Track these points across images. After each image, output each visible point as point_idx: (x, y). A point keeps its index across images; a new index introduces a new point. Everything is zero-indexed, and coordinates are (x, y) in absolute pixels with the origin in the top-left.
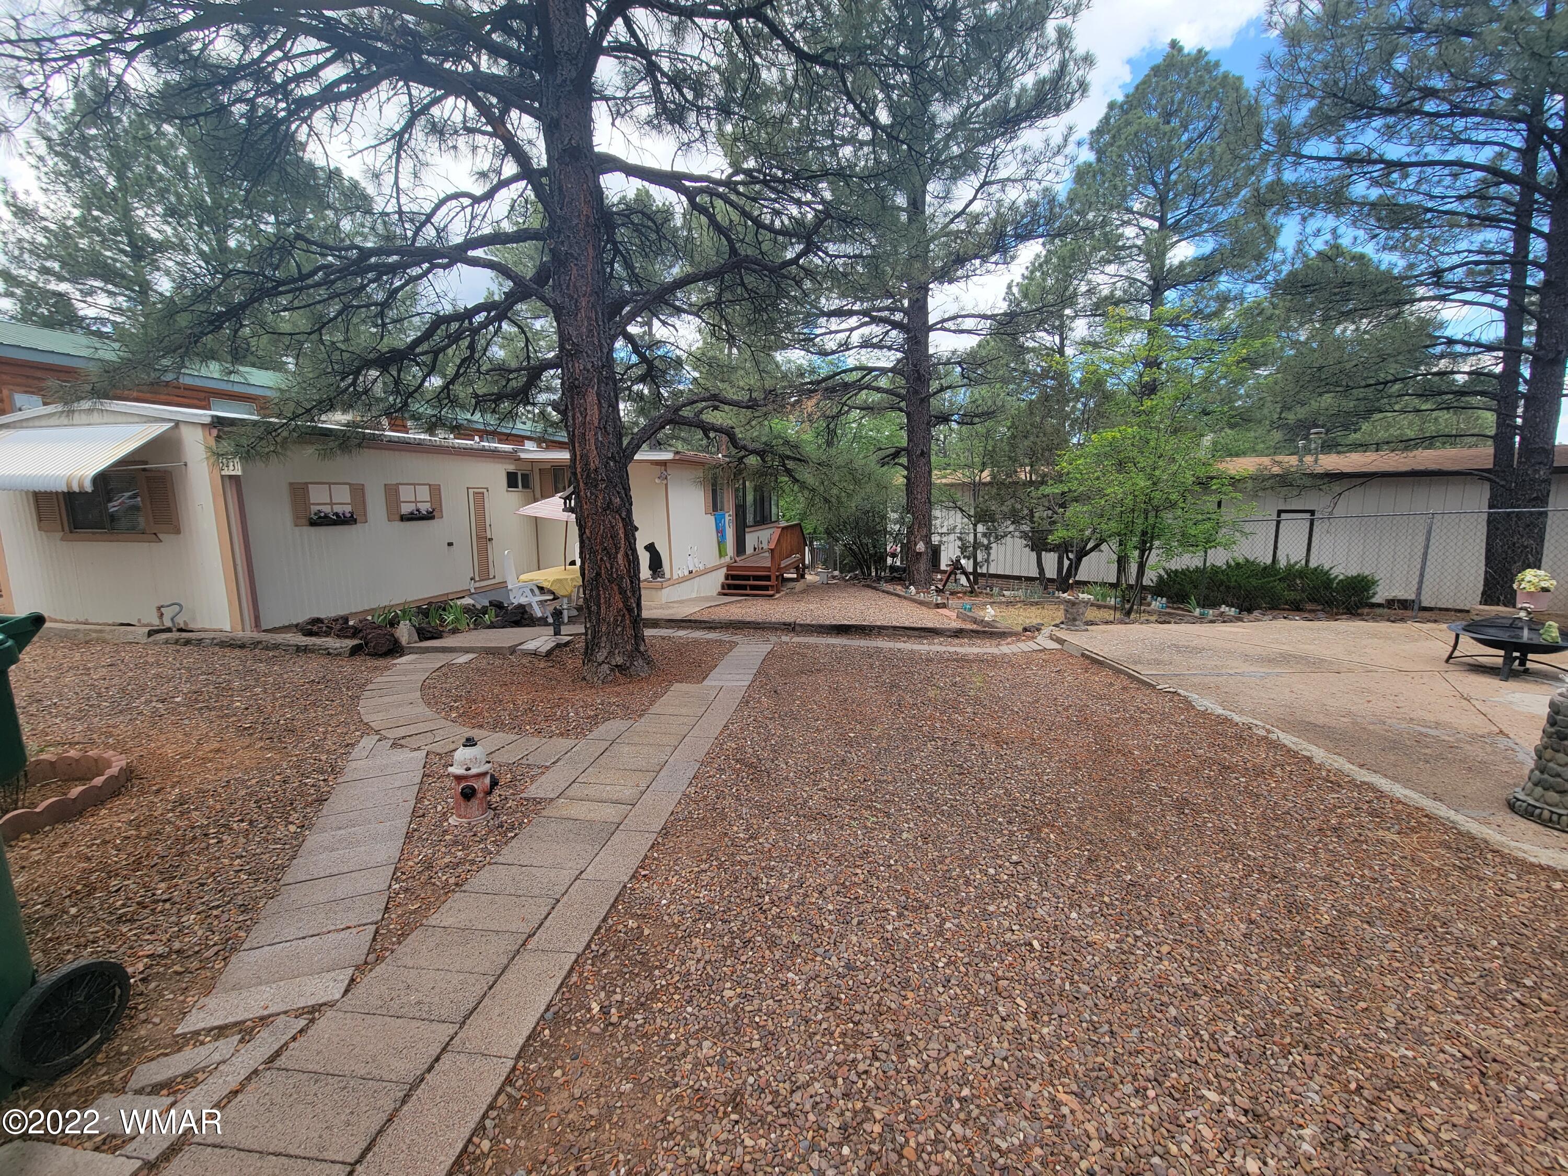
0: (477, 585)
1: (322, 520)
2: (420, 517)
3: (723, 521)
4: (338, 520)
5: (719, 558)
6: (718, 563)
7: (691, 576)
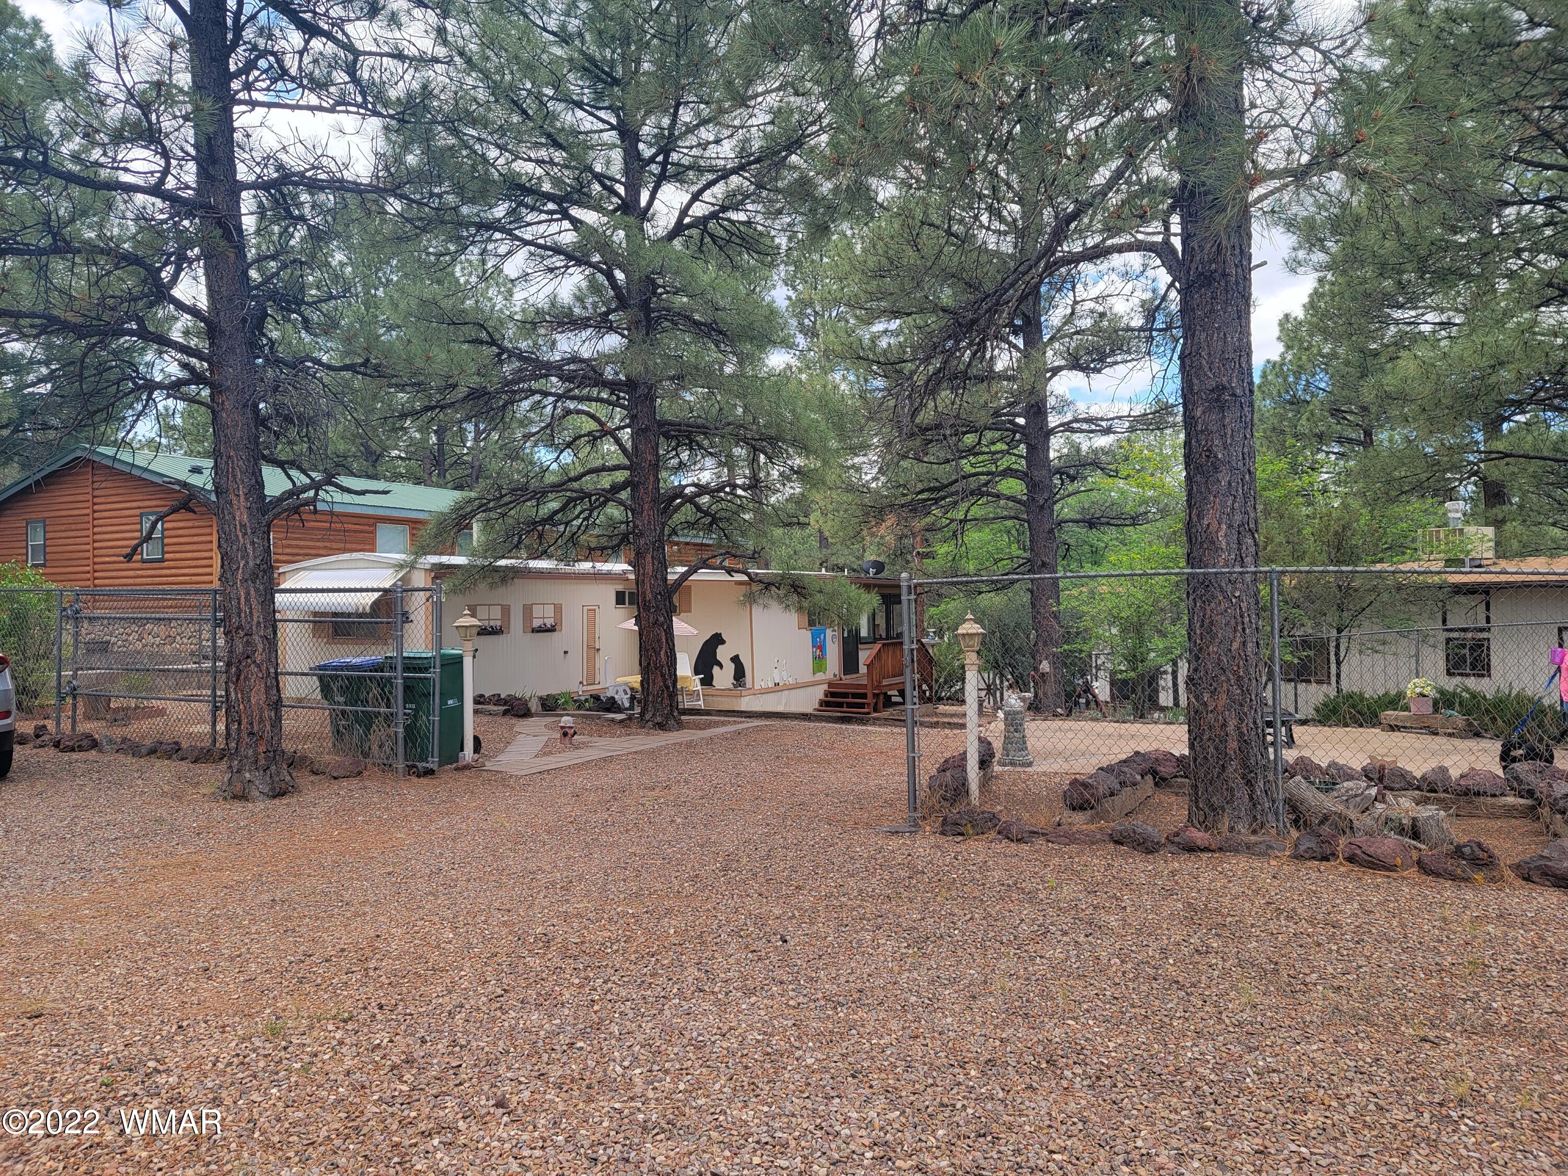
0: (585, 688)
1: (483, 631)
2: (545, 630)
3: (822, 637)
4: (493, 631)
5: (814, 674)
6: (813, 678)
7: (777, 688)
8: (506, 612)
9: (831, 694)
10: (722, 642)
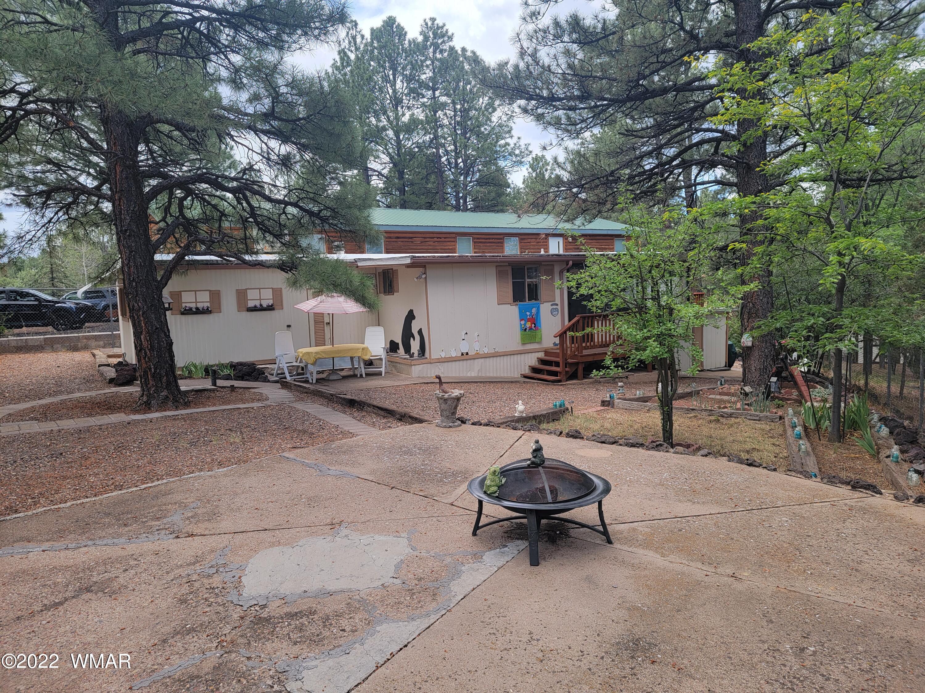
1: (188, 312)
2: (262, 309)
3: (534, 310)
4: (198, 312)
5: (524, 344)
6: (521, 348)
7: (465, 356)
8: (215, 296)
9: (542, 361)
10: (414, 318)
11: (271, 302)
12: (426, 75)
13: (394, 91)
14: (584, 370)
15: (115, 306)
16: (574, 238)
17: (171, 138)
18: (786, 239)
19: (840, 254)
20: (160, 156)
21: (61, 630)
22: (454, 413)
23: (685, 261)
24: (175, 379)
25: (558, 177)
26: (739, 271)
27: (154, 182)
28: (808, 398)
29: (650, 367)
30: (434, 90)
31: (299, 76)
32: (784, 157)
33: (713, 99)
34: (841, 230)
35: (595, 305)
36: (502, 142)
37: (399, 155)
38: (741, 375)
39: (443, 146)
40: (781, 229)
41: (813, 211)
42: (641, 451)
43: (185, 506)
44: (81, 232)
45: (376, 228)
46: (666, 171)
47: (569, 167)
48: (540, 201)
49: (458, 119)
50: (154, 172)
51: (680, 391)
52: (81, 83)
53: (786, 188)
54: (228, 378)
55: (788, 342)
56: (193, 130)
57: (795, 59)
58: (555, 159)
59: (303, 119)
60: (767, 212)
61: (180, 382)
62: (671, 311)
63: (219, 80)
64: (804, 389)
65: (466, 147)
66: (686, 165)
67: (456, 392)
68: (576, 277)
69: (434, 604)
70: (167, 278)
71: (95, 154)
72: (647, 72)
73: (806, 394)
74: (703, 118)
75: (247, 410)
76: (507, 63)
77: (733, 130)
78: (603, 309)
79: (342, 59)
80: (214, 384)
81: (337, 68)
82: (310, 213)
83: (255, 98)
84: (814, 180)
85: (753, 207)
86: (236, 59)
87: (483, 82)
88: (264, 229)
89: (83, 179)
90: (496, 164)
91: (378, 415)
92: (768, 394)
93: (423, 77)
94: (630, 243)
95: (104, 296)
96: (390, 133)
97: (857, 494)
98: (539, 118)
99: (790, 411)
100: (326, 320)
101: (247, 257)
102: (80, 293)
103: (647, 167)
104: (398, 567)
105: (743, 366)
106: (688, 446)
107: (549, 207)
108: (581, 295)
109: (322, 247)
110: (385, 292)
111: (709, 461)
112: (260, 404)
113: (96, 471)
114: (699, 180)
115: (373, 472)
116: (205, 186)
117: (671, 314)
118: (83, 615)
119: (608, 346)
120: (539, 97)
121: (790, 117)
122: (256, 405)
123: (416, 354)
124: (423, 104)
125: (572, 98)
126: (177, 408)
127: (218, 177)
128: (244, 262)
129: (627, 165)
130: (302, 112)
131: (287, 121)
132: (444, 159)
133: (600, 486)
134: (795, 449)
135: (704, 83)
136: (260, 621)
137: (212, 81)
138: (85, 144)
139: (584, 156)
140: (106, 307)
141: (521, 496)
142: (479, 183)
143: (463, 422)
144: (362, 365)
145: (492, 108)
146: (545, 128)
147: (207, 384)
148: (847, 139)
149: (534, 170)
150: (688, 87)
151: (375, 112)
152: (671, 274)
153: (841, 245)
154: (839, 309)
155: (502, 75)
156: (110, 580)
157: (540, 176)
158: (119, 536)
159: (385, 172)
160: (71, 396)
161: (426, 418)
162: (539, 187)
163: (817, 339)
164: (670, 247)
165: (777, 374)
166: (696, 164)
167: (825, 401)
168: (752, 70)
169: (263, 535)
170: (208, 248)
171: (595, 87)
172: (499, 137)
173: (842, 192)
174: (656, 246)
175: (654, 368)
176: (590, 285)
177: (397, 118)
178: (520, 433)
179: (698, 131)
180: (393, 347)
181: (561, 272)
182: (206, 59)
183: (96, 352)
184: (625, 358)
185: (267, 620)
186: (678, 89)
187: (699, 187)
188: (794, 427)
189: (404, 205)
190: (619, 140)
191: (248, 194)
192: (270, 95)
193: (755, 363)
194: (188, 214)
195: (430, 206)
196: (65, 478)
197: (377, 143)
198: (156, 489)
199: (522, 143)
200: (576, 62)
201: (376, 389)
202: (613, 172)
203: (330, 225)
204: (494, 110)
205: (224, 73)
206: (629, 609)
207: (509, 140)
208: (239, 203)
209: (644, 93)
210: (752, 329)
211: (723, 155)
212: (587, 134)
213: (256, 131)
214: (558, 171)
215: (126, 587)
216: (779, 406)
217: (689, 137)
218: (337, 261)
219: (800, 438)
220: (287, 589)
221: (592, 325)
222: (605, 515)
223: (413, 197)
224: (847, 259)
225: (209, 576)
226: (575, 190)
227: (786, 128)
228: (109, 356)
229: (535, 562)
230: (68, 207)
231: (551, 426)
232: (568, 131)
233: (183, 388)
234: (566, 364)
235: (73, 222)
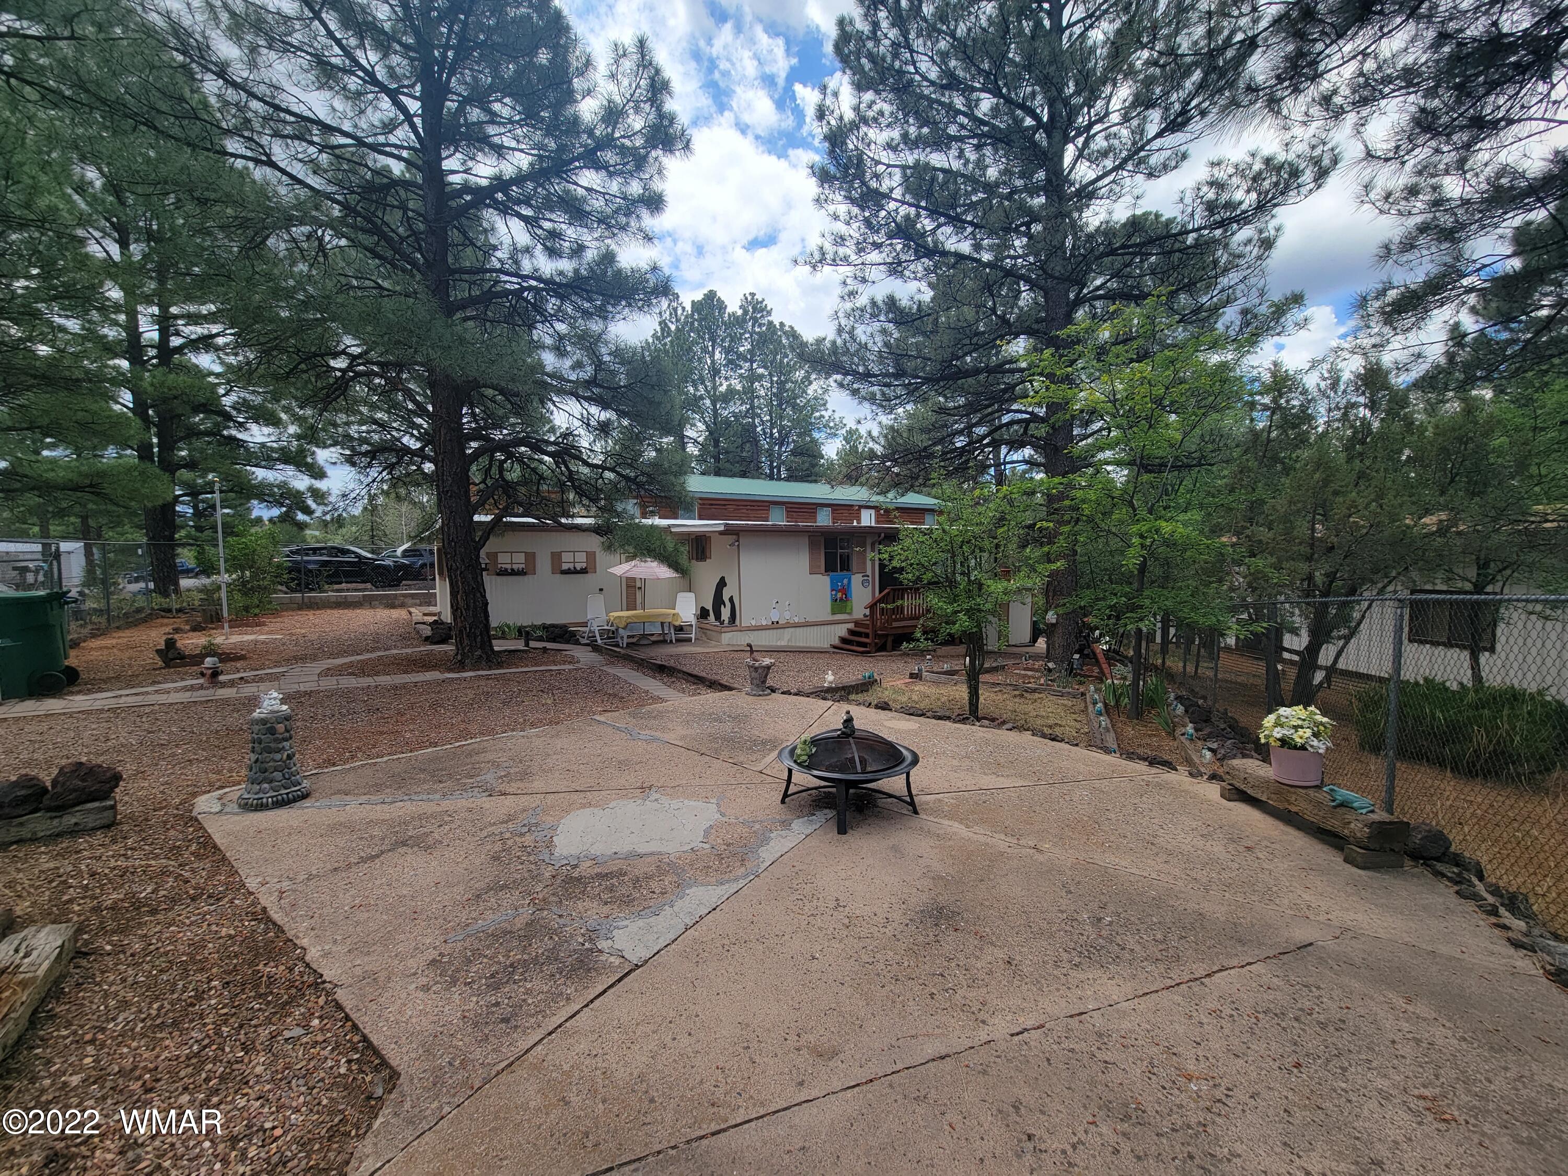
1: (503, 573)
2: (575, 572)
3: (845, 581)
4: (514, 573)
5: (833, 613)
6: (831, 618)
7: (775, 625)
8: (531, 558)
9: (851, 632)
10: (725, 585)
11: (584, 565)
12: (745, 347)
13: (713, 362)
14: (894, 641)
15: (432, 565)
16: (887, 511)
17: (495, 402)
18: (1090, 520)
19: (1142, 536)
20: (482, 419)
21: (378, 882)
22: (764, 682)
23: (995, 538)
24: (490, 638)
25: (871, 450)
26: (1046, 549)
27: (474, 444)
28: (1108, 676)
29: (957, 641)
30: (752, 362)
31: (623, 346)
32: (1090, 440)
33: (1023, 382)
34: (1144, 513)
35: (907, 577)
36: (817, 414)
37: (715, 424)
38: (1045, 651)
39: (759, 416)
40: (1087, 509)
41: (1116, 494)
42: (948, 724)
43: (497, 765)
44: (402, 491)
45: (691, 494)
46: (976, 449)
47: (883, 442)
48: (854, 473)
49: (774, 390)
50: (475, 435)
51: (986, 665)
52: (411, 347)
53: (1090, 470)
54: (540, 639)
55: (1089, 619)
56: (517, 395)
57: (1102, 347)
58: (869, 433)
59: (624, 387)
60: (1074, 493)
61: (494, 642)
62: (980, 586)
63: (543, 347)
64: (1105, 666)
65: (781, 418)
66: (996, 445)
67: (767, 661)
68: (889, 549)
69: (743, 869)
70: (485, 538)
71: (420, 416)
72: (960, 353)
73: (1107, 671)
74: (1014, 400)
75: (559, 672)
76: (824, 339)
77: (1042, 412)
78: (915, 582)
79: (663, 330)
80: (527, 645)
81: (658, 338)
82: (627, 478)
83: (578, 365)
84: (1118, 463)
85: (1061, 488)
86: (562, 327)
87: (801, 356)
88: (581, 493)
89: (406, 440)
90: (810, 436)
91: (687, 681)
92: (1071, 671)
93: (741, 349)
94: (942, 519)
95: (421, 555)
96: (708, 402)
97: (1154, 770)
98: (855, 392)
99: (1092, 688)
100: (638, 584)
101: (563, 520)
102: (400, 550)
103: (958, 445)
104: (707, 832)
105: (1047, 643)
106: (993, 720)
107: (863, 479)
108: (894, 568)
109: (637, 511)
110: (697, 559)
111: (1013, 736)
112: (571, 667)
113: (411, 727)
114: (1008, 459)
115: (683, 738)
116: (523, 449)
117: (980, 590)
118: (399, 868)
119: (918, 618)
120: (855, 373)
121: (1097, 403)
122: (567, 667)
123: (726, 622)
124: (741, 375)
125: (887, 375)
126: (490, 668)
127: (538, 440)
128: (561, 524)
129: (941, 441)
130: (623, 380)
131: (609, 388)
132: (759, 429)
133: (909, 757)
134: (1096, 725)
135: (1014, 366)
136: (571, 881)
137: (537, 348)
138: (411, 406)
139: (897, 431)
140: (424, 566)
141: (830, 765)
142: (794, 453)
143: (773, 691)
144: (672, 631)
145: (807, 380)
146: (860, 403)
147: (520, 645)
148: (1150, 427)
149: (848, 443)
150: (999, 369)
151: (693, 381)
152: (982, 550)
153: (1144, 527)
154: (1140, 589)
155: (819, 350)
156: (426, 835)
157: (854, 449)
158: (436, 792)
159: (701, 439)
160: (387, 653)
161: (736, 686)
162: (852, 459)
163: (1118, 618)
164: (981, 524)
165: (1080, 651)
166: (1006, 444)
167: (1125, 678)
168: (1061, 356)
169: (575, 796)
170: (525, 510)
171: (909, 365)
172: (814, 410)
173: (1146, 477)
174: (968, 522)
175: (961, 642)
176: (903, 558)
177: (715, 388)
178: (830, 703)
179: (1009, 411)
180: (703, 614)
181: (873, 545)
182: (532, 327)
183: (412, 610)
184: (934, 631)
185: (579, 879)
186: (990, 370)
187: (1008, 466)
188: (1095, 703)
189: (718, 473)
190: (932, 417)
191: (566, 458)
192: (593, 362)
193: (1058, 640)
194: (509, 476)
195: (743, 475)
196: (382, 733)
197: (694, 411)
198: (470, 747)
199: (837, 416)
200: (892, 341)
201: (685, 655)
202: (925, 448)
203: (646, 490)
204: (810, 383)
205: (548, 341)
206: (934, 878)
207: (823, 413)
208: (558, 466)
209: (956, 373)
210: (1057, 606)
211: (1032, 436)
212: (901, 410)
213: (578, 397)
214: (871, 445)
215: (441, 842)
216: (1081, 683)
217: (999, 418)
218: (652, 526)
219: (1101, 715)
220: (598, 849)
221: (903, 598)
222: (912, 786)
223: (728, 465)
224: (1148, 542)
225: (522, 835)
226: (888, 464)
227: (1093, 413)
228: (425, 615)
229: (842, 830)
230: (391, 468)
231: (860, 697)
232: (882, 406)
233: (496, 648)
234: (876, 636)
235: (395, 482)
